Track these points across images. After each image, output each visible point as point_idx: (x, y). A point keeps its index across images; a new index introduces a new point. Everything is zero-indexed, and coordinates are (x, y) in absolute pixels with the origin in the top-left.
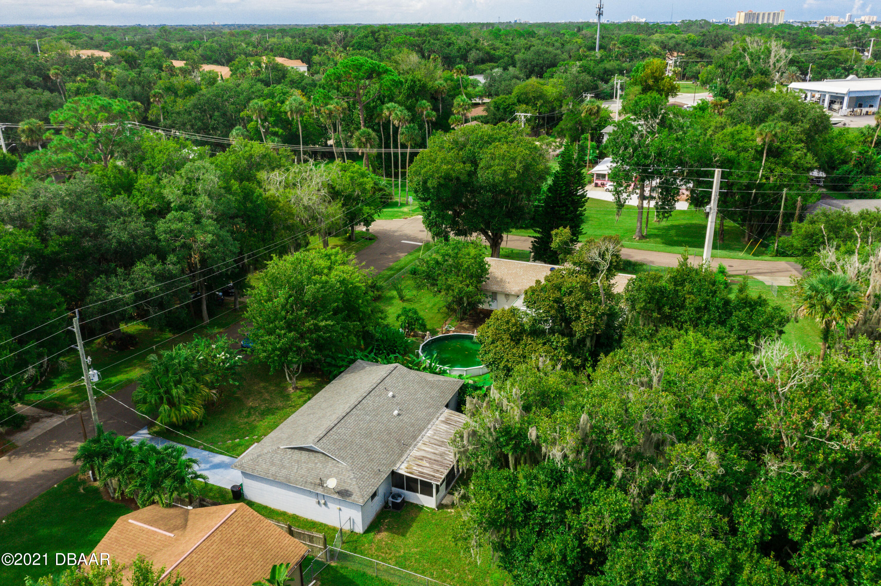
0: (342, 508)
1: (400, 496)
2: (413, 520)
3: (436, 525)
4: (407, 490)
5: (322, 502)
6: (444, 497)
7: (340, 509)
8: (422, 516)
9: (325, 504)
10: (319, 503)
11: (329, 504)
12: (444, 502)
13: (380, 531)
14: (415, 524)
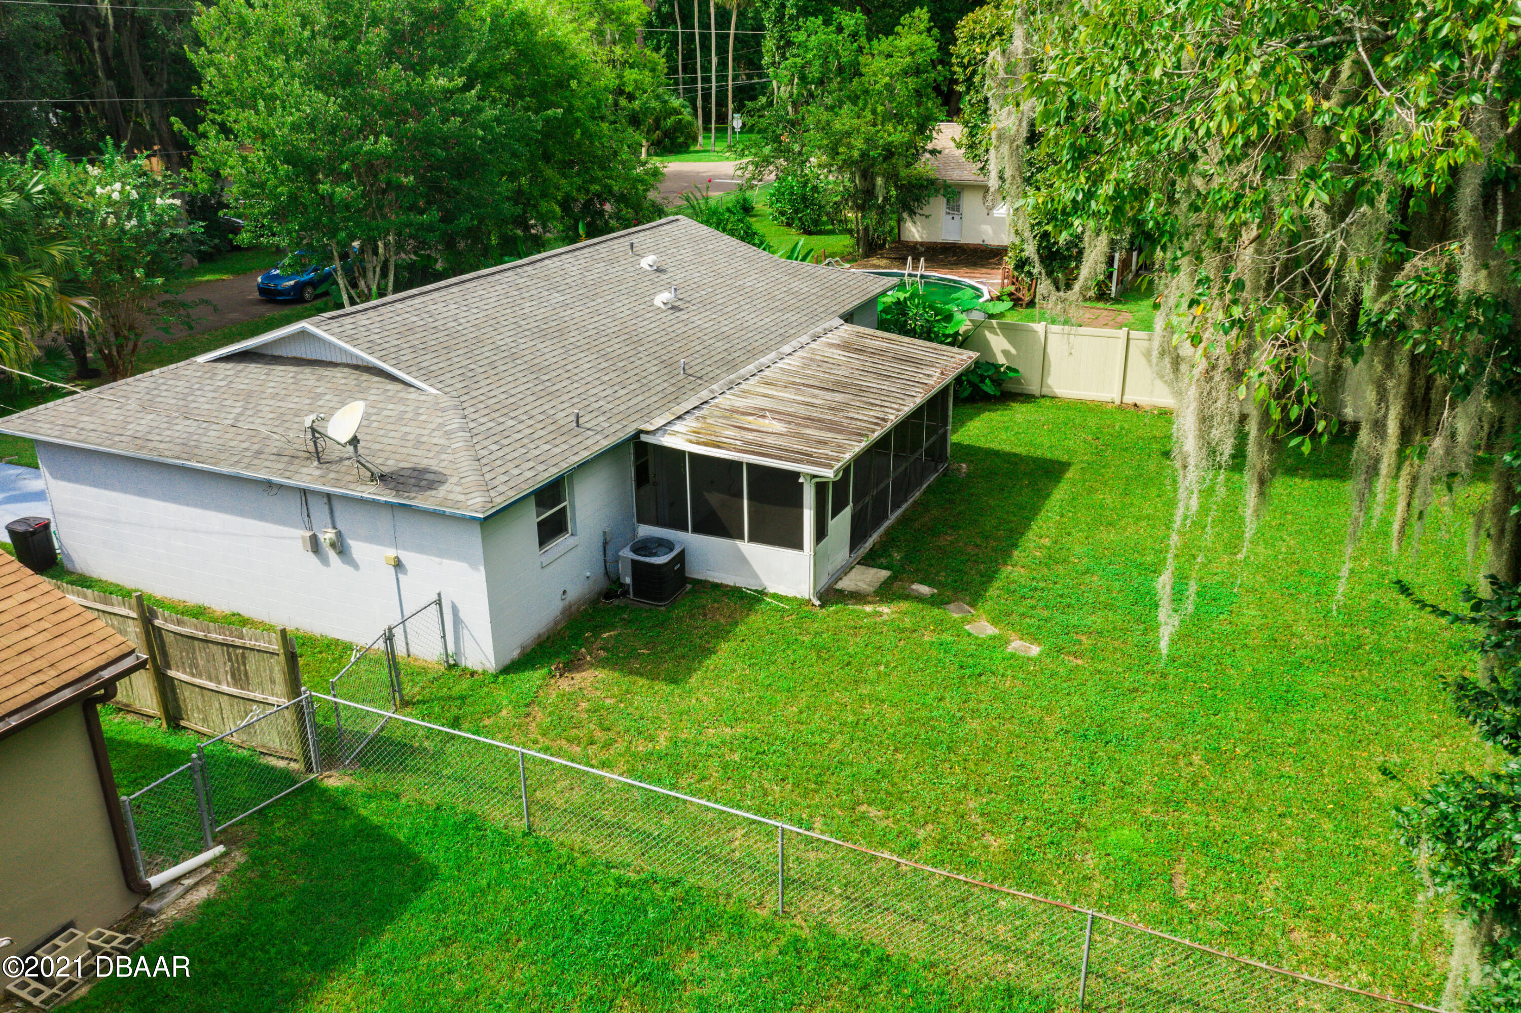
0: (408, 557)
1: (667, 545)
2: (722, 633)
3: (818, 650)
4: (697, 530)
5: (327, 536)
6: (846, 570)
7: (398, 565)
8: (755, 620)
9: (340, 547)
10: (315, 545)
11: (357, 548)
12: (846, 584)
13: (572, 666)
14: (725, 648)
